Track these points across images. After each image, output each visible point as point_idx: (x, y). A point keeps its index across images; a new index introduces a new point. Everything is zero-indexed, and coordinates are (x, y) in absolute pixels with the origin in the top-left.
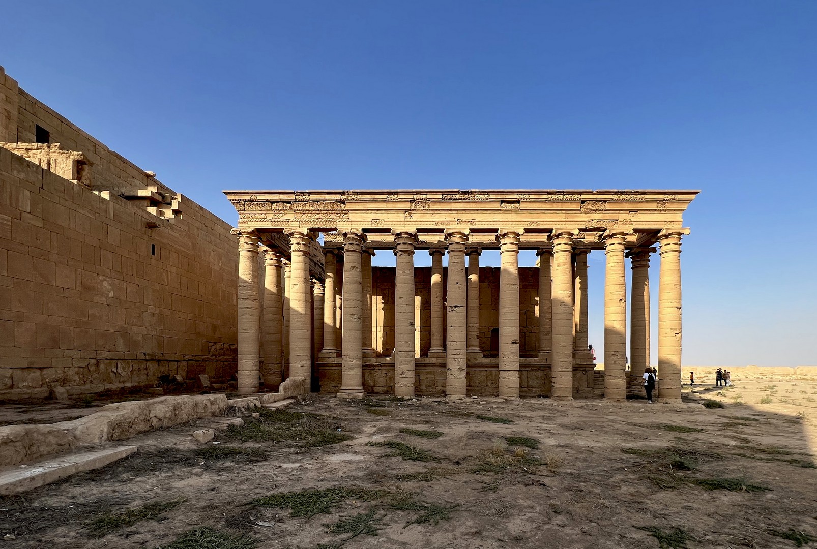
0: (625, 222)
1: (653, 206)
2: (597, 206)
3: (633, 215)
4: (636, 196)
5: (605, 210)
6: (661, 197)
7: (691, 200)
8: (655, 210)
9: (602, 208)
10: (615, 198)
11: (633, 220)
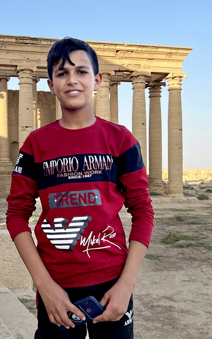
0: (146, 67)
1: (164, 57)
2: (126, 54)
3: (150, 62)
4: (152, 49)
5: (132, 58)
6: (169, 51)
7: (187, 54)
8: (165, 59)
9: (130, 56)
10: (139, 50)
11: (150, 66)
